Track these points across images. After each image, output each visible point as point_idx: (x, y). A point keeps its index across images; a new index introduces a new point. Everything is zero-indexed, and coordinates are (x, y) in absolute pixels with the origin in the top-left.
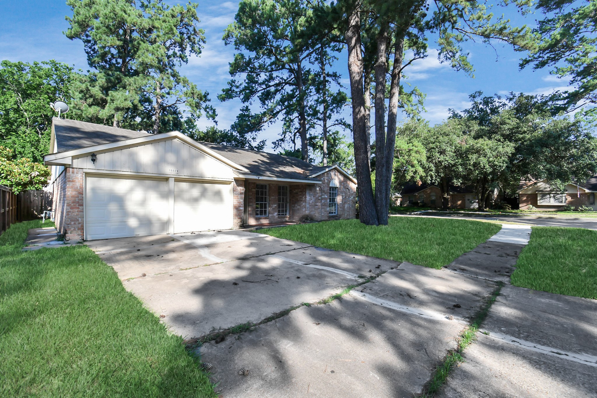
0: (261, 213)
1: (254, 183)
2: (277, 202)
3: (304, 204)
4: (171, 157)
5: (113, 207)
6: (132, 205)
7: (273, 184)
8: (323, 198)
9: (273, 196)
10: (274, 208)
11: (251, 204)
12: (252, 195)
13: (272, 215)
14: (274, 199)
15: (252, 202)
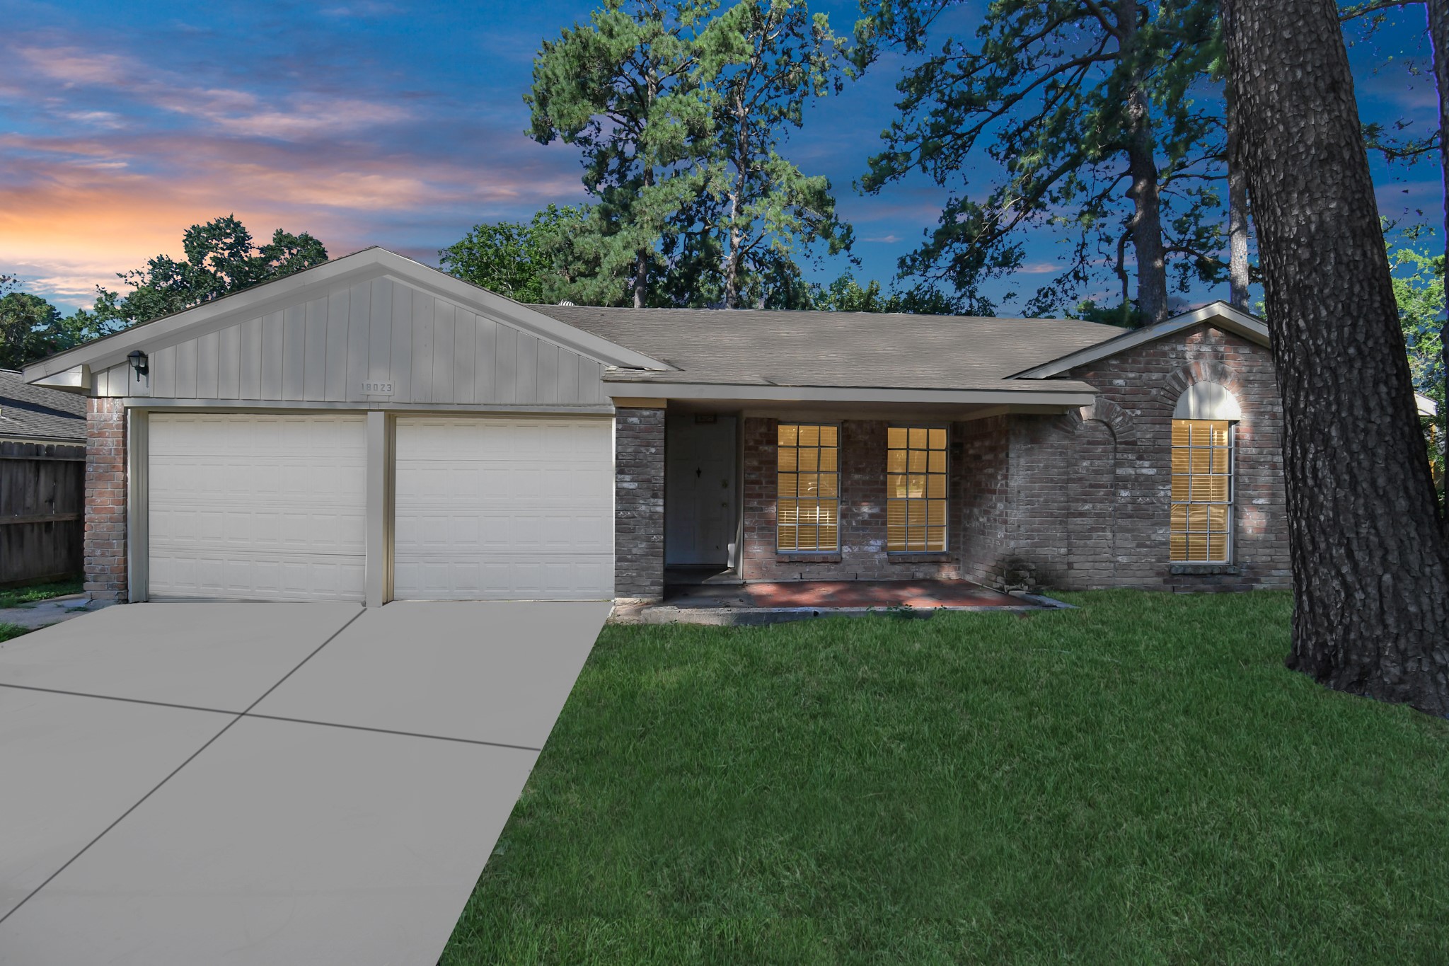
1: (769, 422)
2: (885, 496)
3: (1000, 506)
4: (373, 350)
7: (860, 423)
8: (1125, 479)
9: (858, 471)
10: (864, 522)
11: (755, 504)
12: (759, 469)
13: (856, 549)
14: (864, 483)
15: (760, 496)
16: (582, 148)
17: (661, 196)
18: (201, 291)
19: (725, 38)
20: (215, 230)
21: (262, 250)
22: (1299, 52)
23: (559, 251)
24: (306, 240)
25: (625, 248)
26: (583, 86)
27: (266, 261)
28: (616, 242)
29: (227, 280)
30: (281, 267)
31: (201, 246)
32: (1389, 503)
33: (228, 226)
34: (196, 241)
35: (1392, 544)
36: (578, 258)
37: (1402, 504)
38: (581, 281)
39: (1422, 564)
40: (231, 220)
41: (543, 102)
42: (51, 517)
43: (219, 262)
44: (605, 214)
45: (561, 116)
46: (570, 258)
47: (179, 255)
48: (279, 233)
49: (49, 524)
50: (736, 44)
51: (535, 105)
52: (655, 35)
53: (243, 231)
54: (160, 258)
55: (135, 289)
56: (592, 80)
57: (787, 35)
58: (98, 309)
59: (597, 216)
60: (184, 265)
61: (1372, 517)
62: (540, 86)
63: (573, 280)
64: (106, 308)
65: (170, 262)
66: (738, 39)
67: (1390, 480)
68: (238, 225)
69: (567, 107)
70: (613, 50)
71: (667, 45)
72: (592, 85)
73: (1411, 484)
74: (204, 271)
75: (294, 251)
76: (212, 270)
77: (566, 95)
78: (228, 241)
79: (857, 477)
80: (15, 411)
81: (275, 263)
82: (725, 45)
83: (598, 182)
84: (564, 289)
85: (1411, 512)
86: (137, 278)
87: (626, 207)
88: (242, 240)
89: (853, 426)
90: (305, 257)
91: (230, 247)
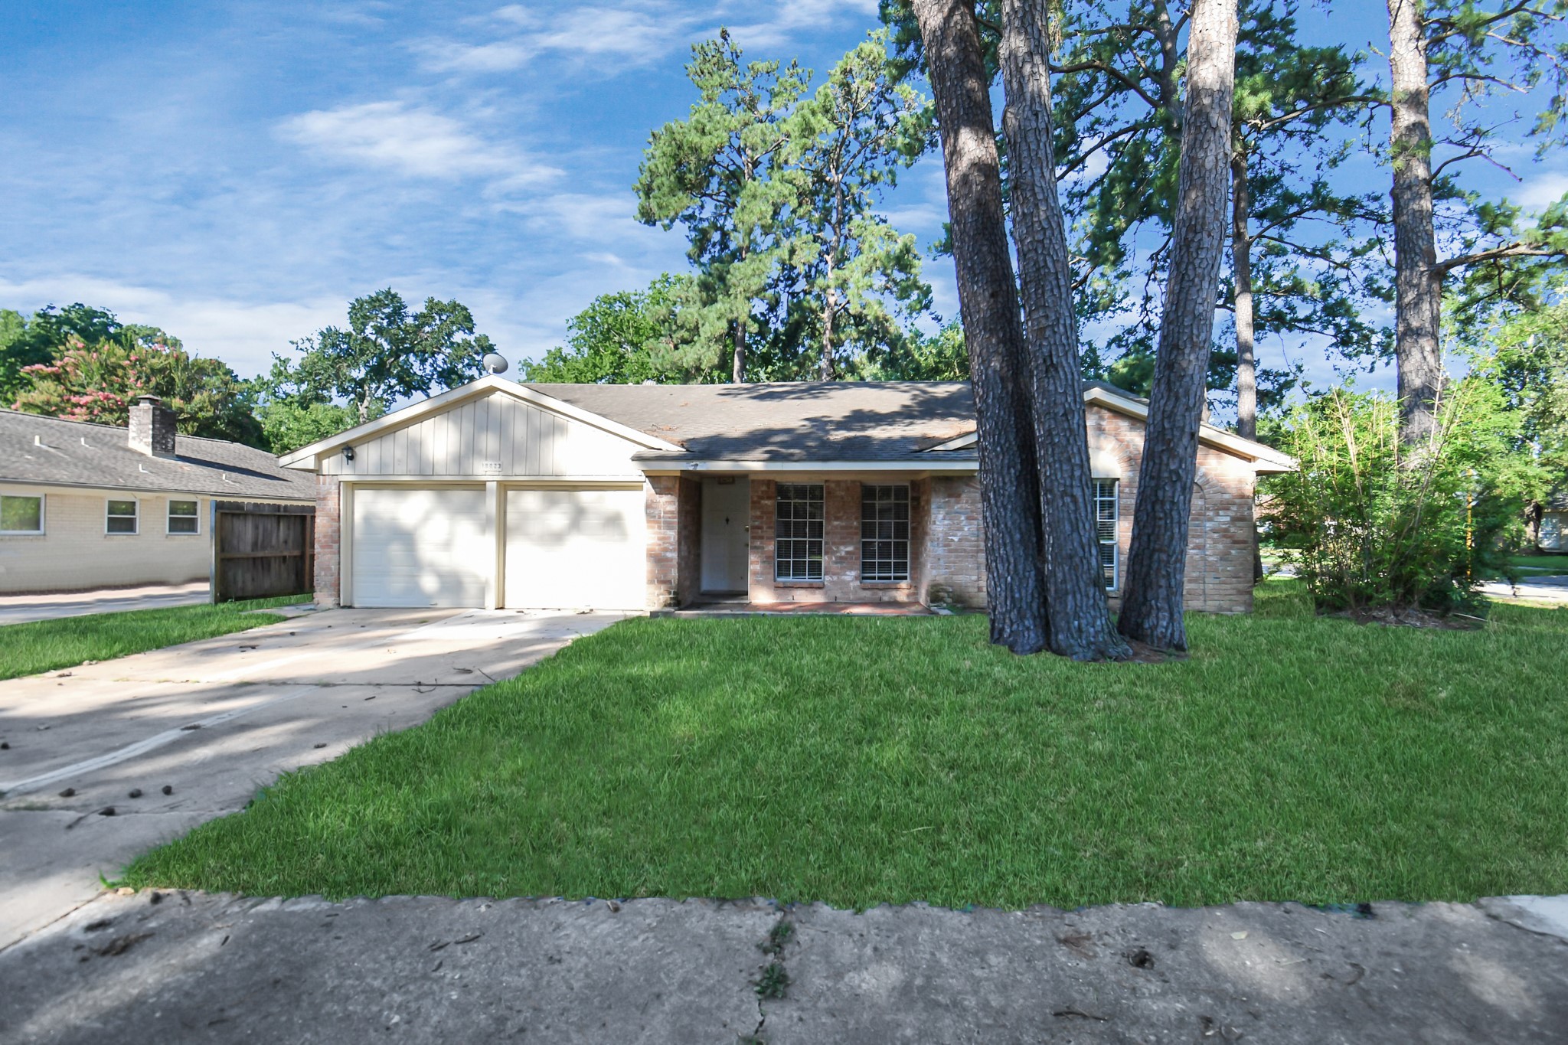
0: (799, 570)
1: (768, 483)
2: (858, 538)
3: (928, 544)
4: (489, 442)
5: (396, 550)
6: (429, 550)
7: (838, 483)
9: (837, 519)
10: (841, 558)
11: (758, 543)
12: (761, 517)
13: (835, 578)
14: (842, 528)
15: (761, 538)
16: (687, 224)
17: (750, 272)
18: (364, 358)
19: (807, 123)
20: (376, 302)
21: (416, 318)
22: (975, 275)
23: (664, 322)
24: (454, 306)
25: (719, 318)
26: (680, 180)
27: (419, 328)
28: (711, 312)
29: (386, 346)
30: (433, 332)
31: (365, 317)
32: (1011, 537)
33: (386, 297)
34: (360, 312)
35: (1012, 560)
36: (682, 327)
37: (1018, 536)
38: (683, 347)
39: (1024, 570)
40: (388, 293)
41: (648, 191)
42: (286, 553)
43: (379, 331)
44: (705, 286)
45: (660, 207)
46: (674, 327)
47: (345, 326)
48: (431, 300)
49: (284, 558)
50: (817, 127)
51: (641, 194)
52: (746, 124)
53: (399, 301)
54: (329, 330)
55: (305, 355)
56: (690, 171)
57: (879, 102)
58: (274, 375)
59: (696, 289)
60: (349, 335)
61: (1005, 545)
62: (645, 178)
63: (676, 347)
64: (281, 373)
65: (337, 333)
66: (821, 122)
67: (1013, 523)
68: (394, 296)
69: (664, 201)
70: (704, 148)
71: (754, 135)
72: (689, 176)
73: (1023, 526)
74: (366, 339)
75: (444, 317)
76: (373, 337)
77: (665, 189)
78: (387, 311)
79: (836, 523)
80: (234, 475)
81: (427, 329)
82: (808, 130)
83: (701, 255)
84: (667, 357)
85: (1021, 541)
86: (307, 345)
87: (722, 279)
88: (398, 311)
89: (833, 485)
90: (453, 323)
91: (388, 316)
